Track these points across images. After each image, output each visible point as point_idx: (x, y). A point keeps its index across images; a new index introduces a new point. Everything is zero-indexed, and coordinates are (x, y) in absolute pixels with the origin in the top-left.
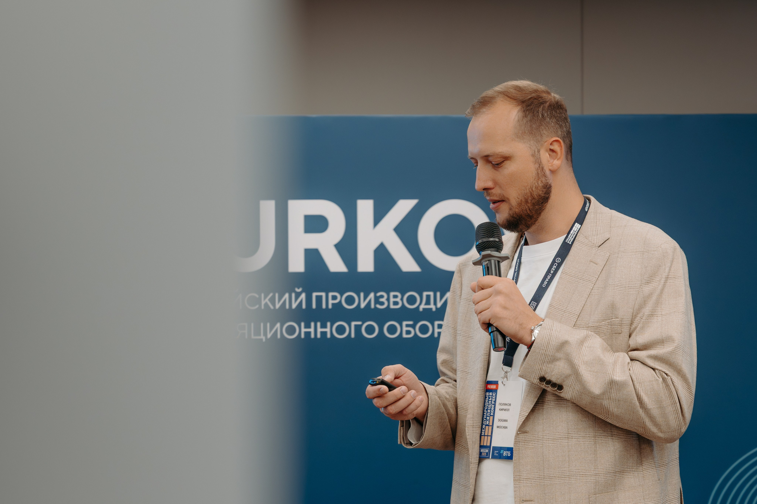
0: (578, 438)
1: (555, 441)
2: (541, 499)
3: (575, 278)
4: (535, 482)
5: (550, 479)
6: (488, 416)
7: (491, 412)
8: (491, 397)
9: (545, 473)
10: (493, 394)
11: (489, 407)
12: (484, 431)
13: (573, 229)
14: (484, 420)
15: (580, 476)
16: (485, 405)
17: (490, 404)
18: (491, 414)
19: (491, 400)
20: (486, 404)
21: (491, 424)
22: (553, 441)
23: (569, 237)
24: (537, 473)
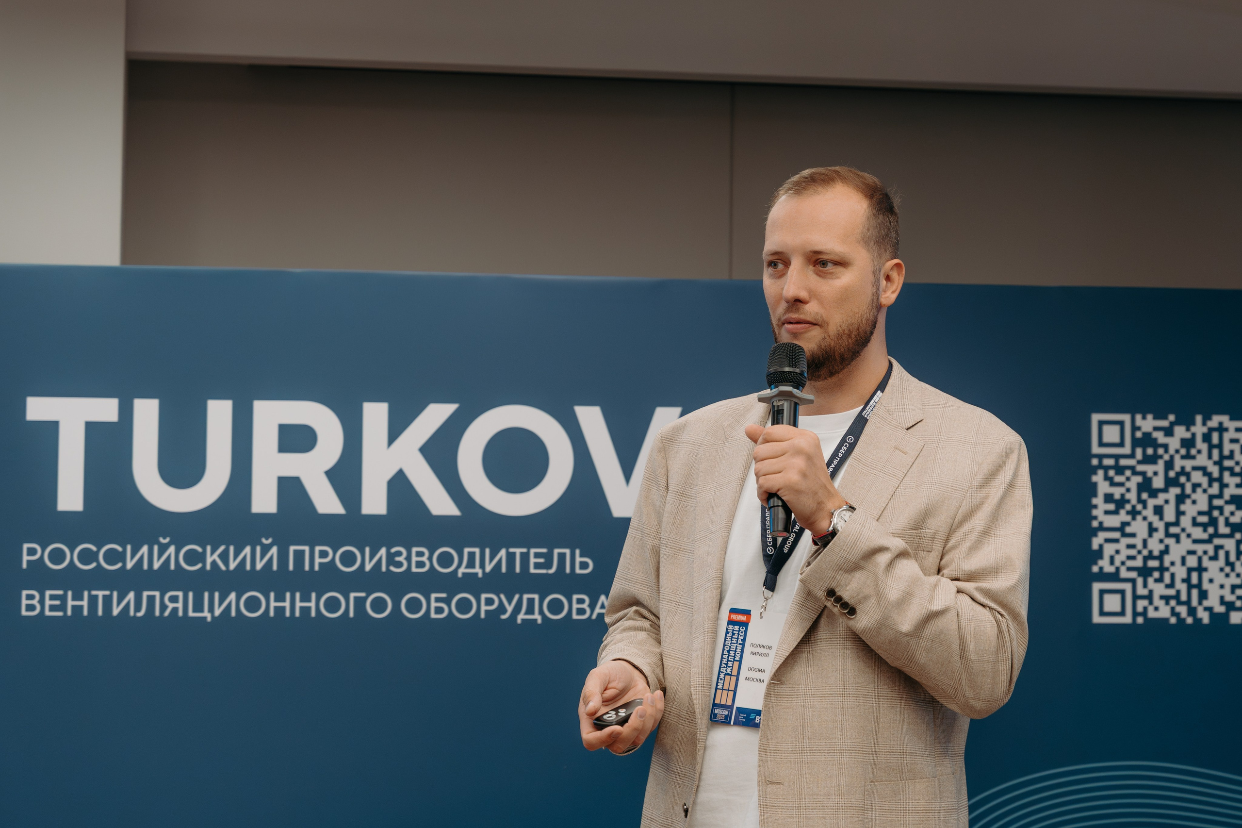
0: (857, 697)
1: (823, 698)
2: (794, 782)
3: (871, 468)
4: (787, 757)
5: (812, 754)
6: (731, 661)
7: (735, 655)
8: (737, 632)
9: (804, 744)
10: (741, 629)
11: (732, 647)
12: (723, 682)
13: (874, 398)
14: (722, 666)
15: (856, 753)
16: (726, 644)
17: (735, 643)
18: (736, 659)
19: (737, 637)
20: (726, 642)
21: (735, 673)
22: (821, 698)
23: (867, 408)
24: (791, 745)
